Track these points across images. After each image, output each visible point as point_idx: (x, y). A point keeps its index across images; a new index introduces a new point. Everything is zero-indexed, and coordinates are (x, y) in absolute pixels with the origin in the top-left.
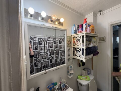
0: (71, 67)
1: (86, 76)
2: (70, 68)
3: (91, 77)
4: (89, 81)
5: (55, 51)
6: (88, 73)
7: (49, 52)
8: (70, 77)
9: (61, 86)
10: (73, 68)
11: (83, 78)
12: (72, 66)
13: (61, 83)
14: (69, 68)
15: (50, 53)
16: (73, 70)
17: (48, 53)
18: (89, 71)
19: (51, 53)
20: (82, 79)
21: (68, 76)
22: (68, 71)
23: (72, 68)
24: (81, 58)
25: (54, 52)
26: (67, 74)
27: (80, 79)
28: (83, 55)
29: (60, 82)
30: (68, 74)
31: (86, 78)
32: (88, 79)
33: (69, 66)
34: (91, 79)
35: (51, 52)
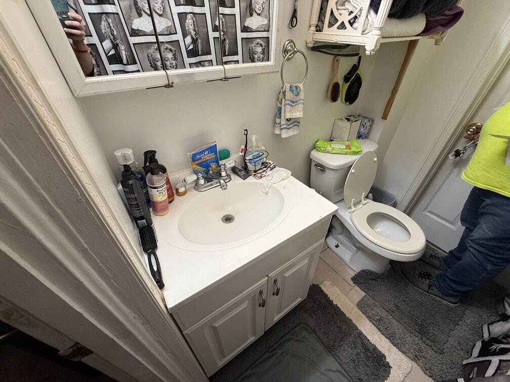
0: (295, 90)
1: (347, 143)
2: (289, 95)
3: (368, 147)
4: (357, 157)
5: (215, 29)
6: (359, 133)
7: (184, 36)
8: (285, 134)
9: (245, 159)
10: (302, 95)
11: (336, 146)
12: (301, 85)
13: (245, 150)
14: (284, 93)
15: (188, 40)
16: (301, 107)
17: (179, 37)
18: (368, 124)
19: (194, 41)
20: (329, 148)
21: (277, 132)
22: (280, 110)
23: (298, 94)
24: (360, 30)
25: (212, 35)
26: (275, 123)
27: (324, 152)
28: (376, 11)
29: (243, 147)
30: (278, 121)
31: (348, 147)
32: (354, 149)
33: (287, 86)
34: (365, 151)
35: (193, 33)
